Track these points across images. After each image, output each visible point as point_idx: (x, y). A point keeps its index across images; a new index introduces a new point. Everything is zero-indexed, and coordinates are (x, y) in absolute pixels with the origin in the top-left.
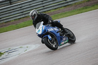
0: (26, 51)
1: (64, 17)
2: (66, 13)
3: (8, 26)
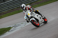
0: (25, 26)
1: (46, 4)
2: (47, 2)
3: (13, 12)
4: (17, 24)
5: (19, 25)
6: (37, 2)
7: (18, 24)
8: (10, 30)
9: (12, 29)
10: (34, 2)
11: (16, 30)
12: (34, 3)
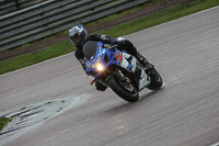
0: (61, 112)
4: (28, 107)
5: (36, 111)
6: (105, 20)
7: (36, 105)
8: (5, 130)
9: (10, 125)
10: (95, 20)
11: (27, 129)
12: (93, 24)
